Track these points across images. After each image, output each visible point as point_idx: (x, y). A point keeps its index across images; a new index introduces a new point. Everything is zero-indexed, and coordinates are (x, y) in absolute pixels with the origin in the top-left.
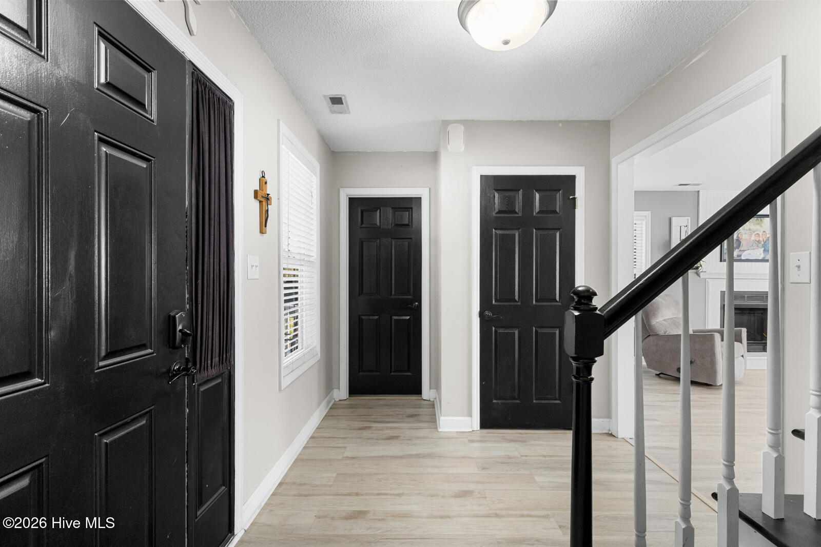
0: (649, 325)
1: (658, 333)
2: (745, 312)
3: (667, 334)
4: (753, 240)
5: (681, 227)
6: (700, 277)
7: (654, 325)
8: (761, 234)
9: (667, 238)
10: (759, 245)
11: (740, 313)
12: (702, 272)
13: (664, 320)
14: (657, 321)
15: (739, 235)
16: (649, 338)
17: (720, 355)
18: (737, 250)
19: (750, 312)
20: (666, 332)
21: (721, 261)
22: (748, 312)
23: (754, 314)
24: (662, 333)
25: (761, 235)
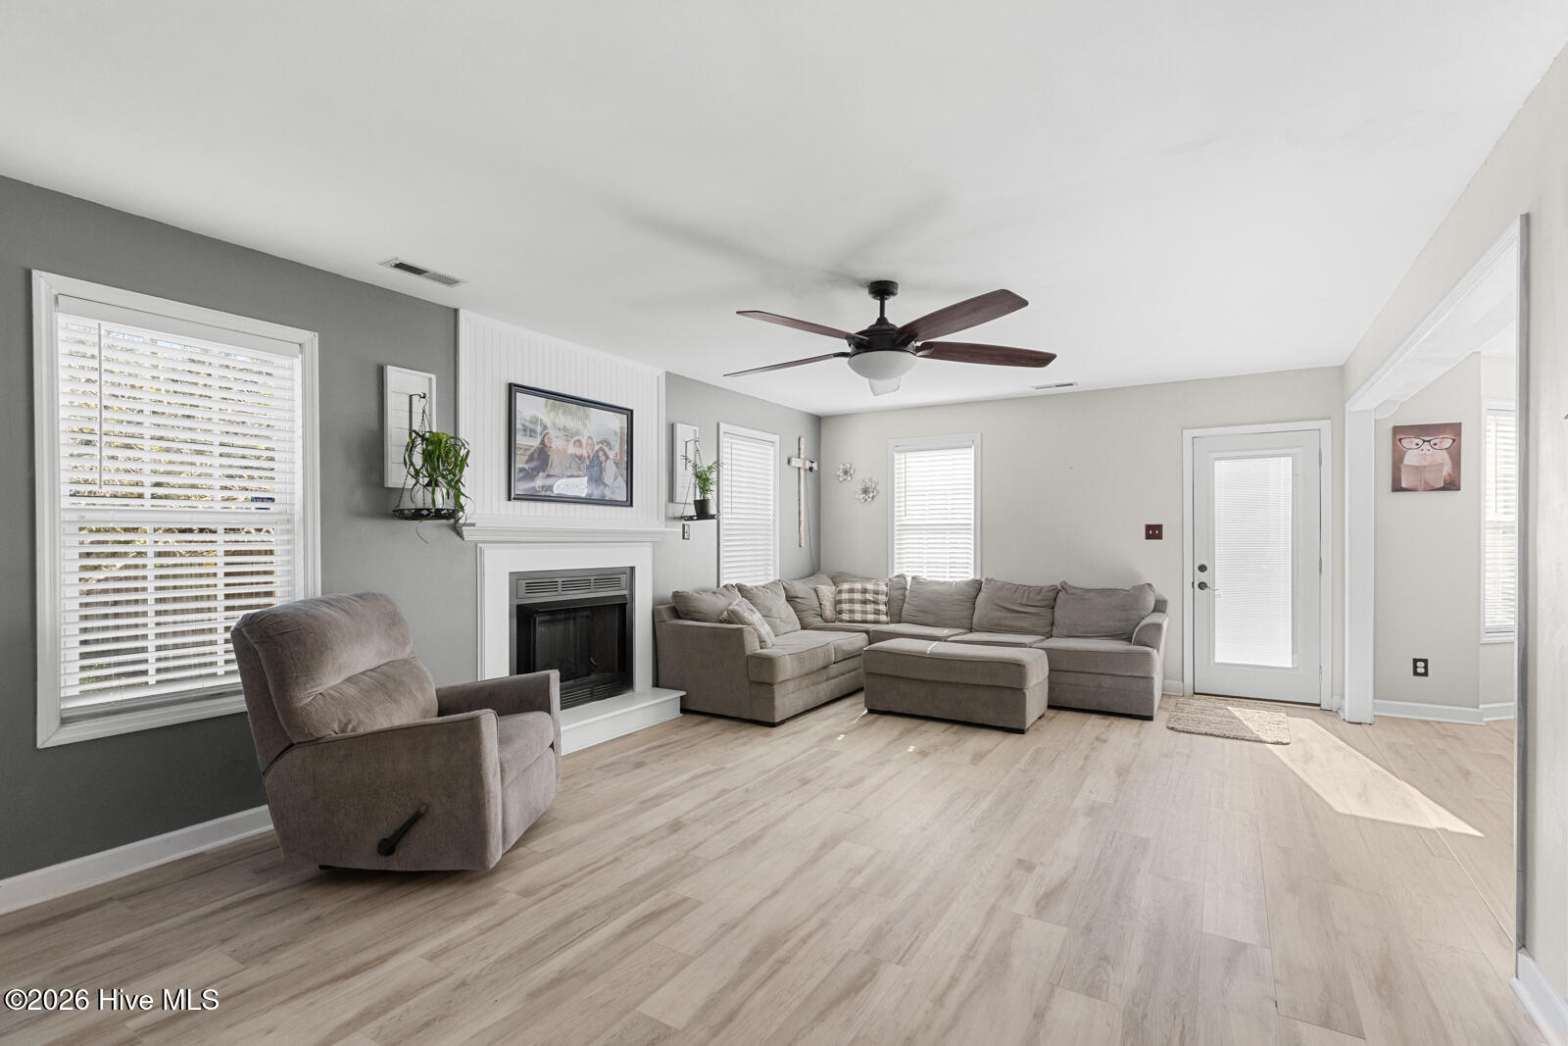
0: (290, 711)
1: (316, 735)
2: (559, 616)
3: (349, 733)
4: (571, 455)
5: (411, 396)
6: (462, 537)
7: (303, 708)
8: (584, 442)
9: (374, 424)
10: (582, 466)
11: (549, 621)
12: (464, 525)
13: (349, 680)
14: (320, 689)
15: (546, 440)
16: (287, 757)
17: (495, 773)
18: (541, 474)
19: (568, 615)
20: (346, 725)
21: (509, 499)
22: (563, 616)
23: (574, 619)
24: (332, 730)
25: (584, 445)
